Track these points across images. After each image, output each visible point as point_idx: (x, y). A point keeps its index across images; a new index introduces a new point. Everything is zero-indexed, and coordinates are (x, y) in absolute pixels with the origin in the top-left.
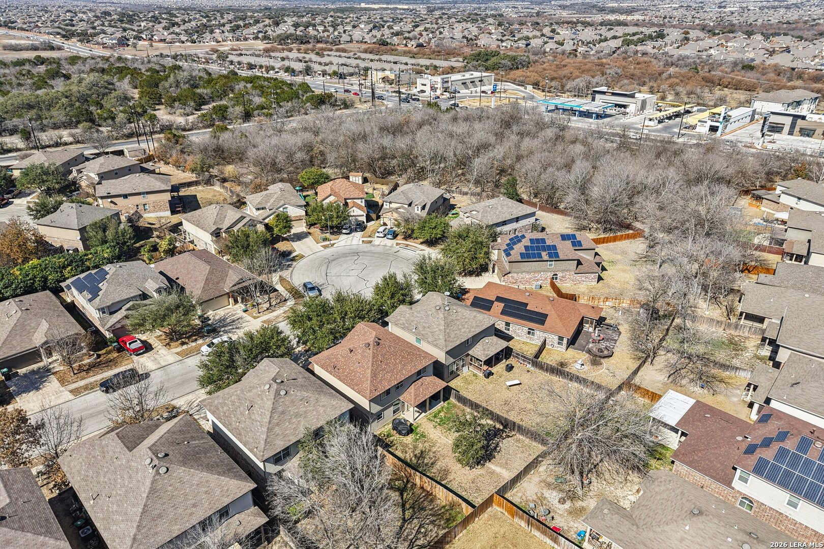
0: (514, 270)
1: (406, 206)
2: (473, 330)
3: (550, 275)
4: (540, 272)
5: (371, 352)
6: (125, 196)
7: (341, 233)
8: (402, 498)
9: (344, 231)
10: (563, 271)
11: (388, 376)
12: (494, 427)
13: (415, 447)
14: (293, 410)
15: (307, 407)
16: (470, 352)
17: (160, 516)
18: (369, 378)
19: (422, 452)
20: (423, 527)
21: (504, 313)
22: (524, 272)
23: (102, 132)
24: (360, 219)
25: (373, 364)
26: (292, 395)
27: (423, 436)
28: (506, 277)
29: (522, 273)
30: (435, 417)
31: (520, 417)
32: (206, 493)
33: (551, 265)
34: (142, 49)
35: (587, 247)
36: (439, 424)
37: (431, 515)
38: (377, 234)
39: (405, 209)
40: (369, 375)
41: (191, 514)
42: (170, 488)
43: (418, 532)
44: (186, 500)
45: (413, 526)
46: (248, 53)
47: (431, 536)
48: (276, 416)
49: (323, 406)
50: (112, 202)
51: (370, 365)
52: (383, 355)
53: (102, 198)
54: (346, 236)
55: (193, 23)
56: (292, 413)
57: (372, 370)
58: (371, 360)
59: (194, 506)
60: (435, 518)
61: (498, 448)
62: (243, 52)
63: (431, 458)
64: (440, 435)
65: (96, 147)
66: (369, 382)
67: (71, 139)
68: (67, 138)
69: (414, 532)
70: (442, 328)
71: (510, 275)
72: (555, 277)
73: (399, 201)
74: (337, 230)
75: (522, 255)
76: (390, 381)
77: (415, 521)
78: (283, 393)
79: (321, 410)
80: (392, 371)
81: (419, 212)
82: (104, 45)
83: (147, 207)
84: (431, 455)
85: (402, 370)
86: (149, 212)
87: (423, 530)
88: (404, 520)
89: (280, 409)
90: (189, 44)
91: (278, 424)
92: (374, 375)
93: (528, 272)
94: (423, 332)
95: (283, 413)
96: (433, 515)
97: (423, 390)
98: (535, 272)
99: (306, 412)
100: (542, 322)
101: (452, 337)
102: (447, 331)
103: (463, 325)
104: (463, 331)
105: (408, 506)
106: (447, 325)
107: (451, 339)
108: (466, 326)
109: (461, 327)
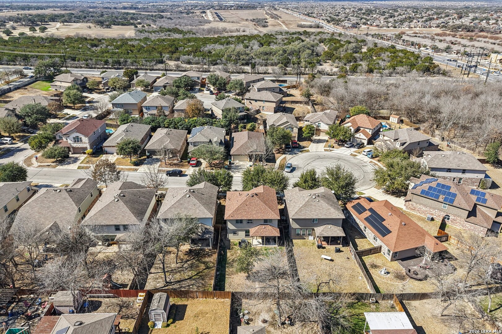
0: (413, 200)
1: (393, 141)
2: (320, 215)
3: (443, 214)
4: (435, 209)
6: (256, 101)
7: (344, 146)
8: (203, 271)
9: (346, 145)
10: (455, 215)
14: (186, 205)
15: (192, 207)
16: (315, 229)
17: (103, 215)
18: (234, 210)
20: (193, 286)
21: (367, 219)
22: (422, 204)
23: (287, 70)
24: (363, 141)
25: (241, 204)
26: (191, 199)
28: (407, 203)
29: (420, 204)
30: (266, 250)
32: (123, 216)
33: (445, 207)
34: (363, 30)
35: (490, 206)
37: (202, 284)
38: (363, 153)
39: (391, 142)
40: (235, 208)
41: (112, 220)
42: (114, 207)
44: (115, 214)
45: (191, 282)
46: (421, 35)
48: (177, 204)
49: (200, 210)
50: (250, 102)
52: (250, 203)
53: (247, 99)
54: (346, 148)
55: (404, 16)
58: (242, 202)
59: (116, 218)
62: (417, 35)
65: (275, 77)
66: (232, 211)
67: (271, 72)
68: (270, 71)
69: (187, 284)
71: (410, 203)
72: (447, 217)
73: (389, 136)
74: (342, 143)
75: (423, 192)
77: (194, 281)
78: (188, 196)
79: (198, 211)
81: (398, 147)
82: (344, 27)
83: (264, 108)
86: (264, 111)
87: (191, 286)
88: (190, 278)
89: (182, 202)
90: (392, 28)
91: (175, 208)
92: (238, 209)
93: (425, 206)
95: (181, 204)
97: (263, 231)
98: (430, 208)
99: (190, 209)
100: (384, 235)
101: (302, 213)
102: (303, 209)
103: (315, 210)
104: (313, 213)
105: (200, 274)
106: (305, 205)
107: (300, 214)
108: (317, 212)
109: (313, 210)
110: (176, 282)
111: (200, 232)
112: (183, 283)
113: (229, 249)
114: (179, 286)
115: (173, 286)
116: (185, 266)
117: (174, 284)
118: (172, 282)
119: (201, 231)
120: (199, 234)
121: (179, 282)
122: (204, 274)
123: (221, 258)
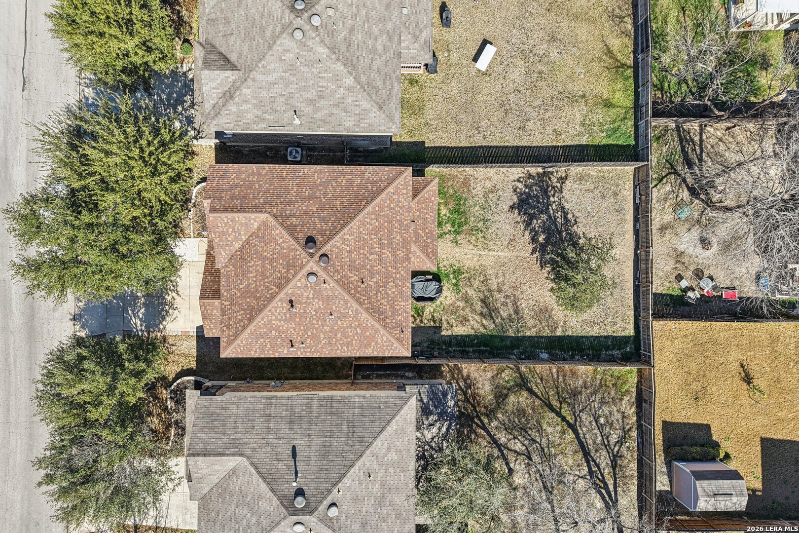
5: (333, 284)
8: (538, 397)
11: (392, 290)
12: (530, 176)
13: (467, 299)
14: (368, 506)
18: (377, 326)
19: (483, 301)
20: (599, 416)
25: (356, 299)
26: (344, 496)
27: (458, 272)
31: (549, 130)
36: (457, 232)
37: (592, 394)
40: (371, 322)
43: (600, 427)
45: (587, 424)
47: (618, 420)
49: (389, 449)
51: (355, 305)
52: (353, 268)
56: (371, 510)
57: (367, 309)
58: (347, 297)
60: (599, 396)
61: (570, 216)
63: (505, 304)
64: (475, 251)
66: (382, 331)
70: (349, 81)
76: (401, 293)
77: (584, 416)
80: (388, 276)
84: (499, 297)
85: (394, 254)
87: (602, 420)
88: (572, 427)
92: (376, 312)
94: (318, 115)
96: (595, 393)
97: (423, 230)
99: (383, 485)
101: (379, 84)
102: (363, 79)
103: (369, 34)
104: (380, 48)
105: (555, 403)
106: (351, 65)
107: (384, 94)
108: (376, 30)
109: (370, 43)
110: (588, 462)
111: (440, 429)
112: (590, 442)
113: (439, 328)
114: (604, 453)
115: (603, 465)
116: (518, 447)
117: (598, 466)
118: (591, 473)
119: (438, 425)
120: (444, 429)
121: (586, 454)
122: (552, 393)
123: (474, 352)
